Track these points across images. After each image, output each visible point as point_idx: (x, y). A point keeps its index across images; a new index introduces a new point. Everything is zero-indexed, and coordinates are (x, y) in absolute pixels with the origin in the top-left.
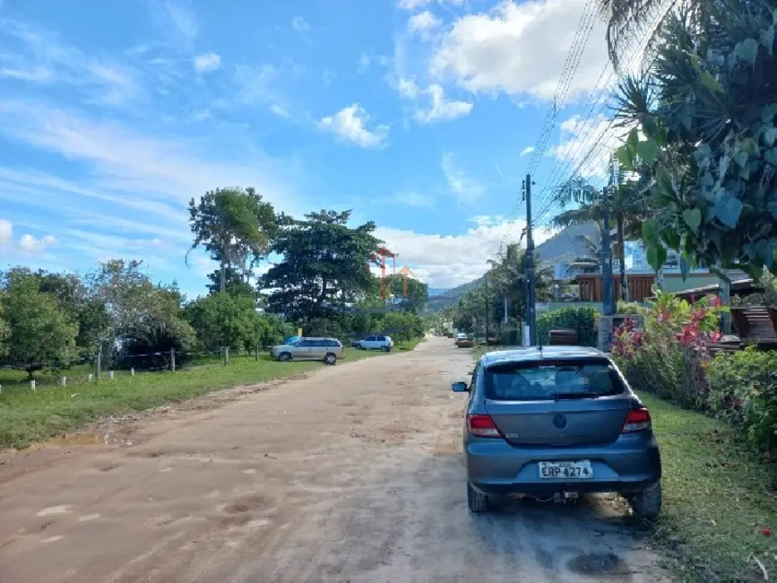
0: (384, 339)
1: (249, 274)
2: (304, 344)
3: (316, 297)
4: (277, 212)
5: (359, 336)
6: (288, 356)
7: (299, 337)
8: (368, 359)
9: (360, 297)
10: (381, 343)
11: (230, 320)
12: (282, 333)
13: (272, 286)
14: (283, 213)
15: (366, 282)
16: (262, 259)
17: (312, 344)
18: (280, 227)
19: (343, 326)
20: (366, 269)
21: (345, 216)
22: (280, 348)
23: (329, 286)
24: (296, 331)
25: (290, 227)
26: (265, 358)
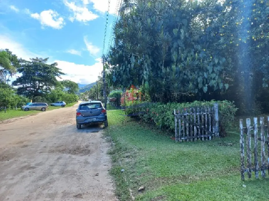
0: (62, 103)
1: (8, 80)
2: (33, 105)
3: (36, 89)
4: (19, 58)
5: (53, 102)
6: (28, 109)
7: (31, 103)
8: (57, 109)
9: (53, 88)
10: (61, 104)
11: (5, 97)
12: (25, 102)
13: (18, 85)
14: (21, 58)
15: (55, 83)
16: (13, 75)
17: (36, 105)
18: (20, 63)
19: (47, 99)
20: (55, 79)
21: (46, 60)
22: (25, 107)
23: (41, 85)
24: (30, 101)
25: (24, 63)
26: (20, 110)
